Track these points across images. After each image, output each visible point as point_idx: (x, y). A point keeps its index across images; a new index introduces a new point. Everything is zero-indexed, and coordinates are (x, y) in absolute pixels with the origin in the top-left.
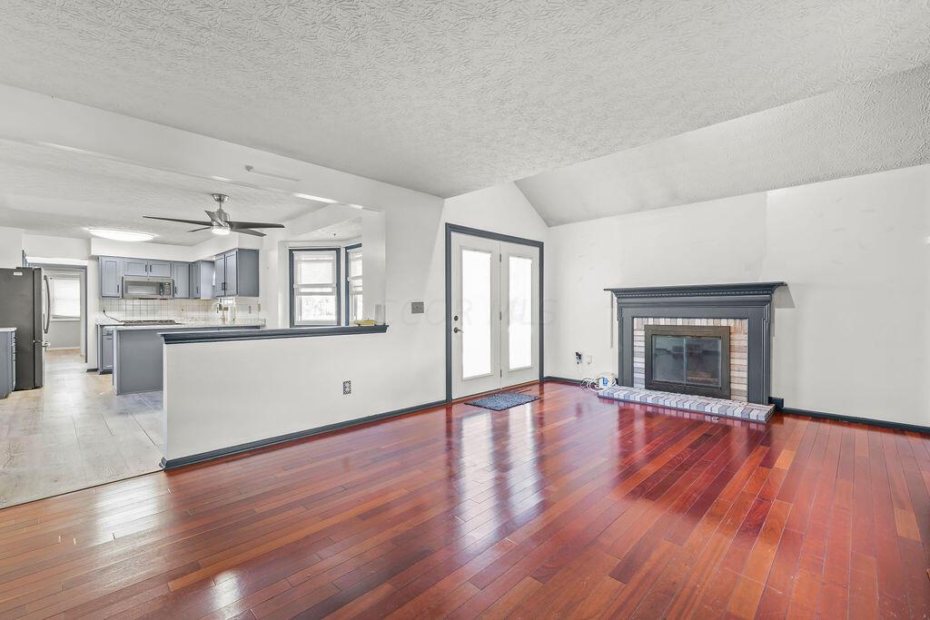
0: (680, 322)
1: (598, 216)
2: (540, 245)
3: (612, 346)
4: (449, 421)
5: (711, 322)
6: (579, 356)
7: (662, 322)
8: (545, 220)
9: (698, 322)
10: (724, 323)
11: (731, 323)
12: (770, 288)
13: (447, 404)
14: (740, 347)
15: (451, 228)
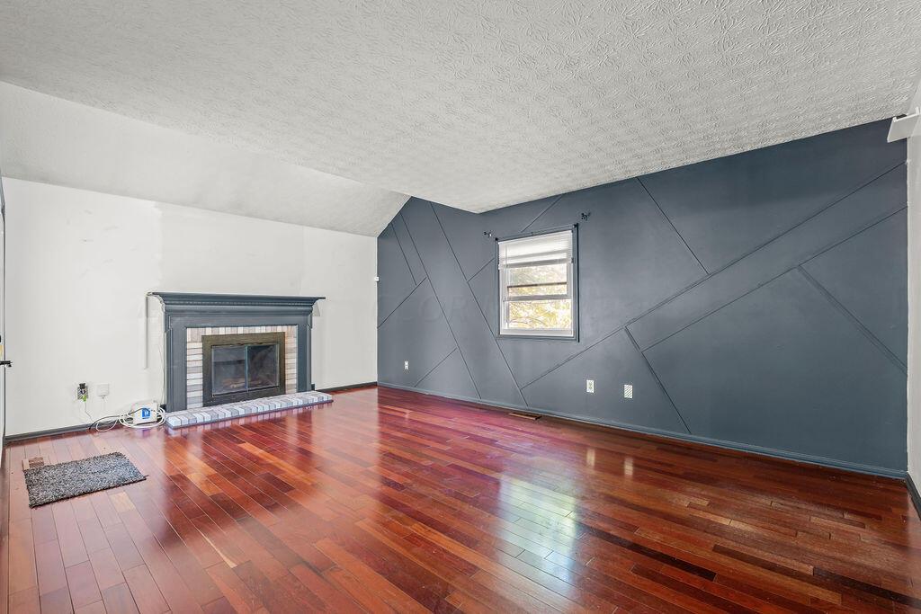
0: (241, 330)
1: (124, 193)
5: (269, 330)
6: (83, 388)
7: (222, 331)
9: (258, 330)
10: (279, 329)
11: (285, 329)
12: (312, 301)
14: (291, 350)
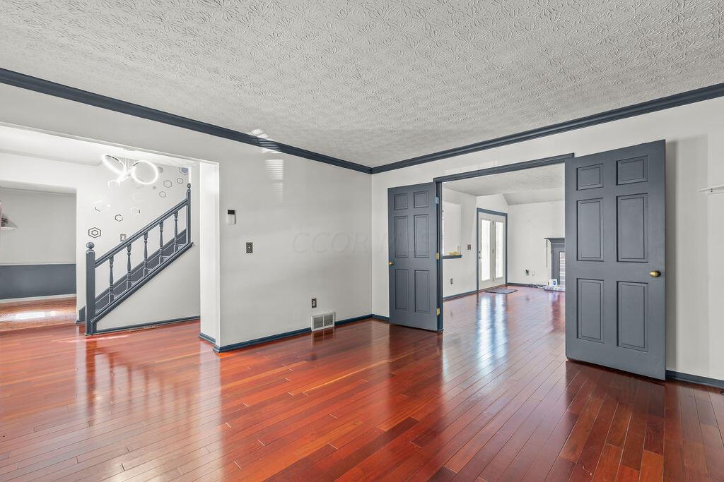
2: (506, 215)
3: (547, 266)
4: (478, 298)
6: (527, 272)
8: (508, 202)
13: (477, 292)
15: (479, 210)
